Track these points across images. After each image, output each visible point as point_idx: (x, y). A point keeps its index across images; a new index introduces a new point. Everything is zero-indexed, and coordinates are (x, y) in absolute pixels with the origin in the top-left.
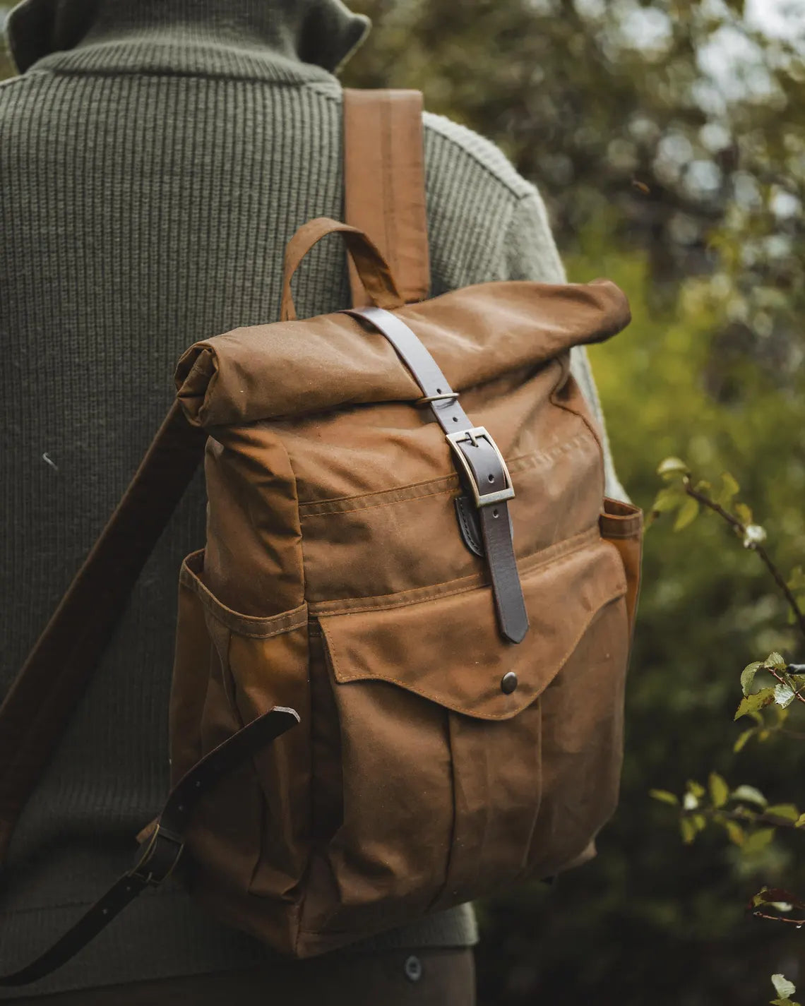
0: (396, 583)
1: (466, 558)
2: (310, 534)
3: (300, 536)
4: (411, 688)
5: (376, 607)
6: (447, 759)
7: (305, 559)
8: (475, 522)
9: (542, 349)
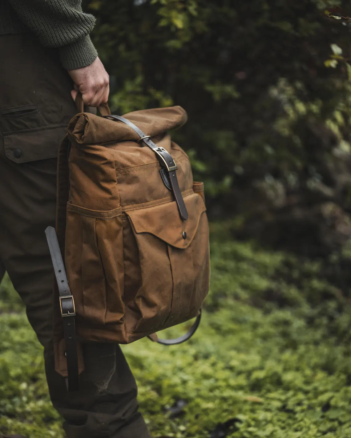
0: (148, 199)
1: (166, 191)
2: (120, 182)
3: (116, 182)
4: (158, 236)
5: (143, 207)
6: (169, 263)
7: (119, 190)
8: (167, 178)
9: (168, 125)
